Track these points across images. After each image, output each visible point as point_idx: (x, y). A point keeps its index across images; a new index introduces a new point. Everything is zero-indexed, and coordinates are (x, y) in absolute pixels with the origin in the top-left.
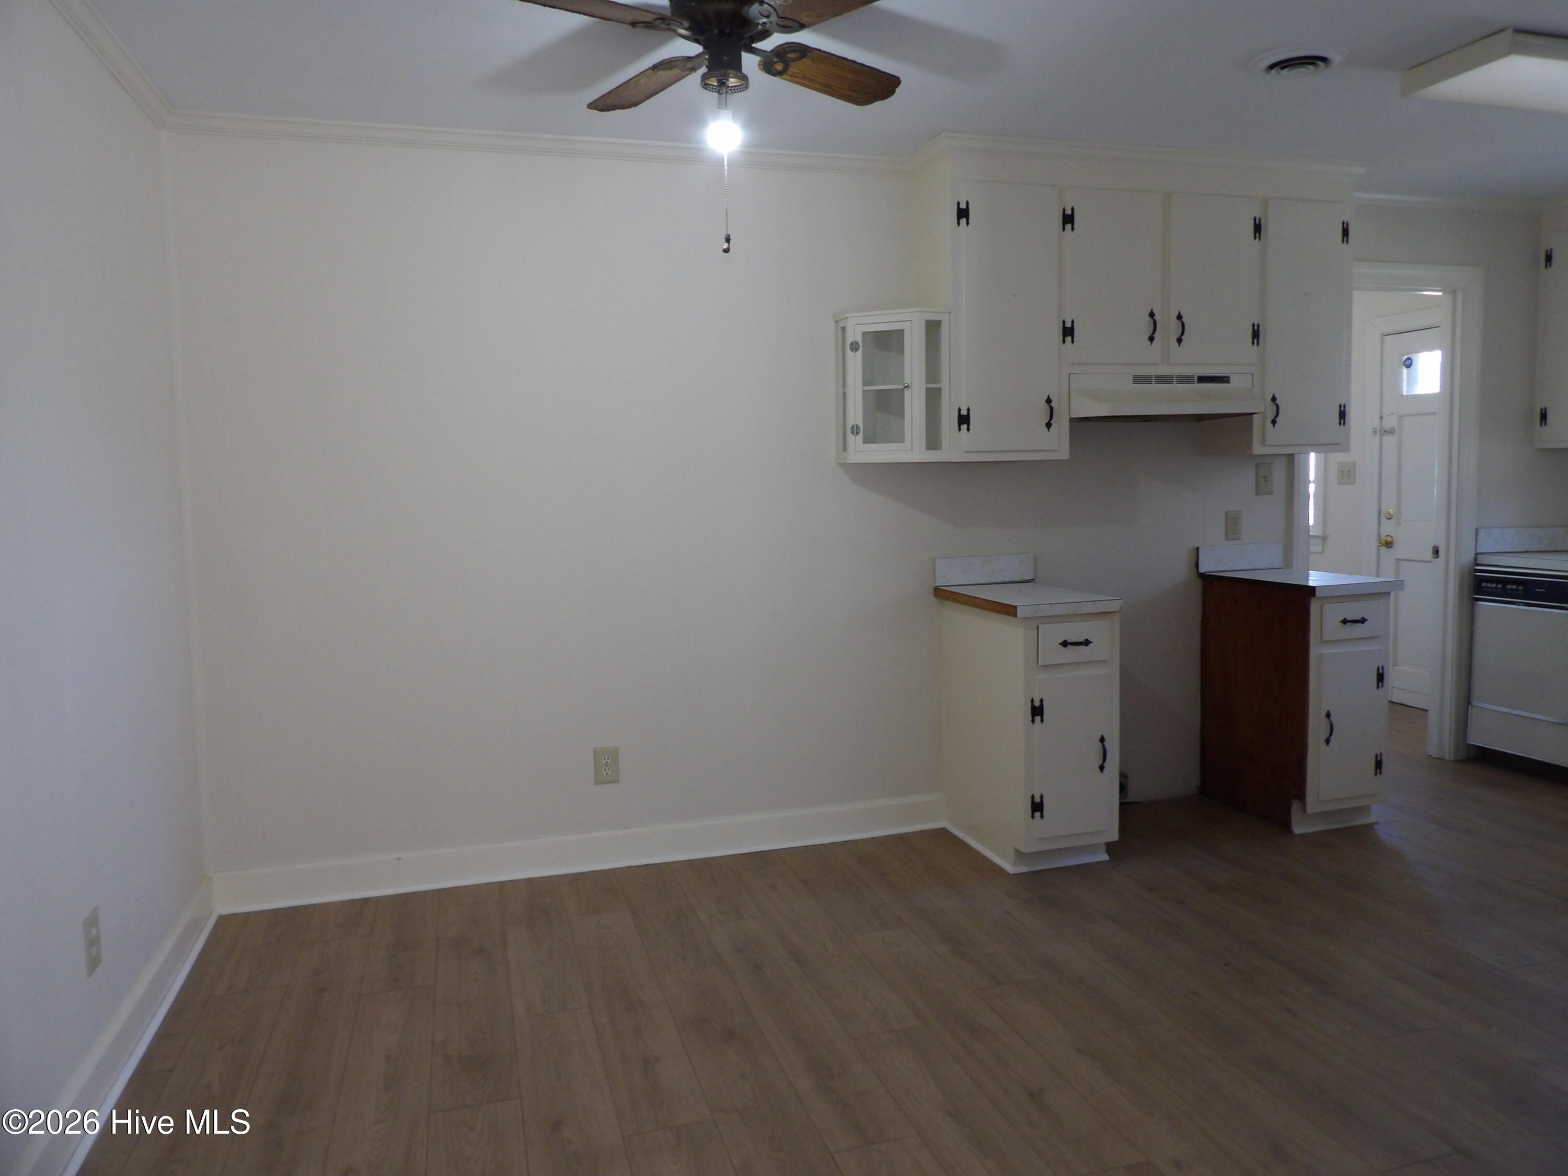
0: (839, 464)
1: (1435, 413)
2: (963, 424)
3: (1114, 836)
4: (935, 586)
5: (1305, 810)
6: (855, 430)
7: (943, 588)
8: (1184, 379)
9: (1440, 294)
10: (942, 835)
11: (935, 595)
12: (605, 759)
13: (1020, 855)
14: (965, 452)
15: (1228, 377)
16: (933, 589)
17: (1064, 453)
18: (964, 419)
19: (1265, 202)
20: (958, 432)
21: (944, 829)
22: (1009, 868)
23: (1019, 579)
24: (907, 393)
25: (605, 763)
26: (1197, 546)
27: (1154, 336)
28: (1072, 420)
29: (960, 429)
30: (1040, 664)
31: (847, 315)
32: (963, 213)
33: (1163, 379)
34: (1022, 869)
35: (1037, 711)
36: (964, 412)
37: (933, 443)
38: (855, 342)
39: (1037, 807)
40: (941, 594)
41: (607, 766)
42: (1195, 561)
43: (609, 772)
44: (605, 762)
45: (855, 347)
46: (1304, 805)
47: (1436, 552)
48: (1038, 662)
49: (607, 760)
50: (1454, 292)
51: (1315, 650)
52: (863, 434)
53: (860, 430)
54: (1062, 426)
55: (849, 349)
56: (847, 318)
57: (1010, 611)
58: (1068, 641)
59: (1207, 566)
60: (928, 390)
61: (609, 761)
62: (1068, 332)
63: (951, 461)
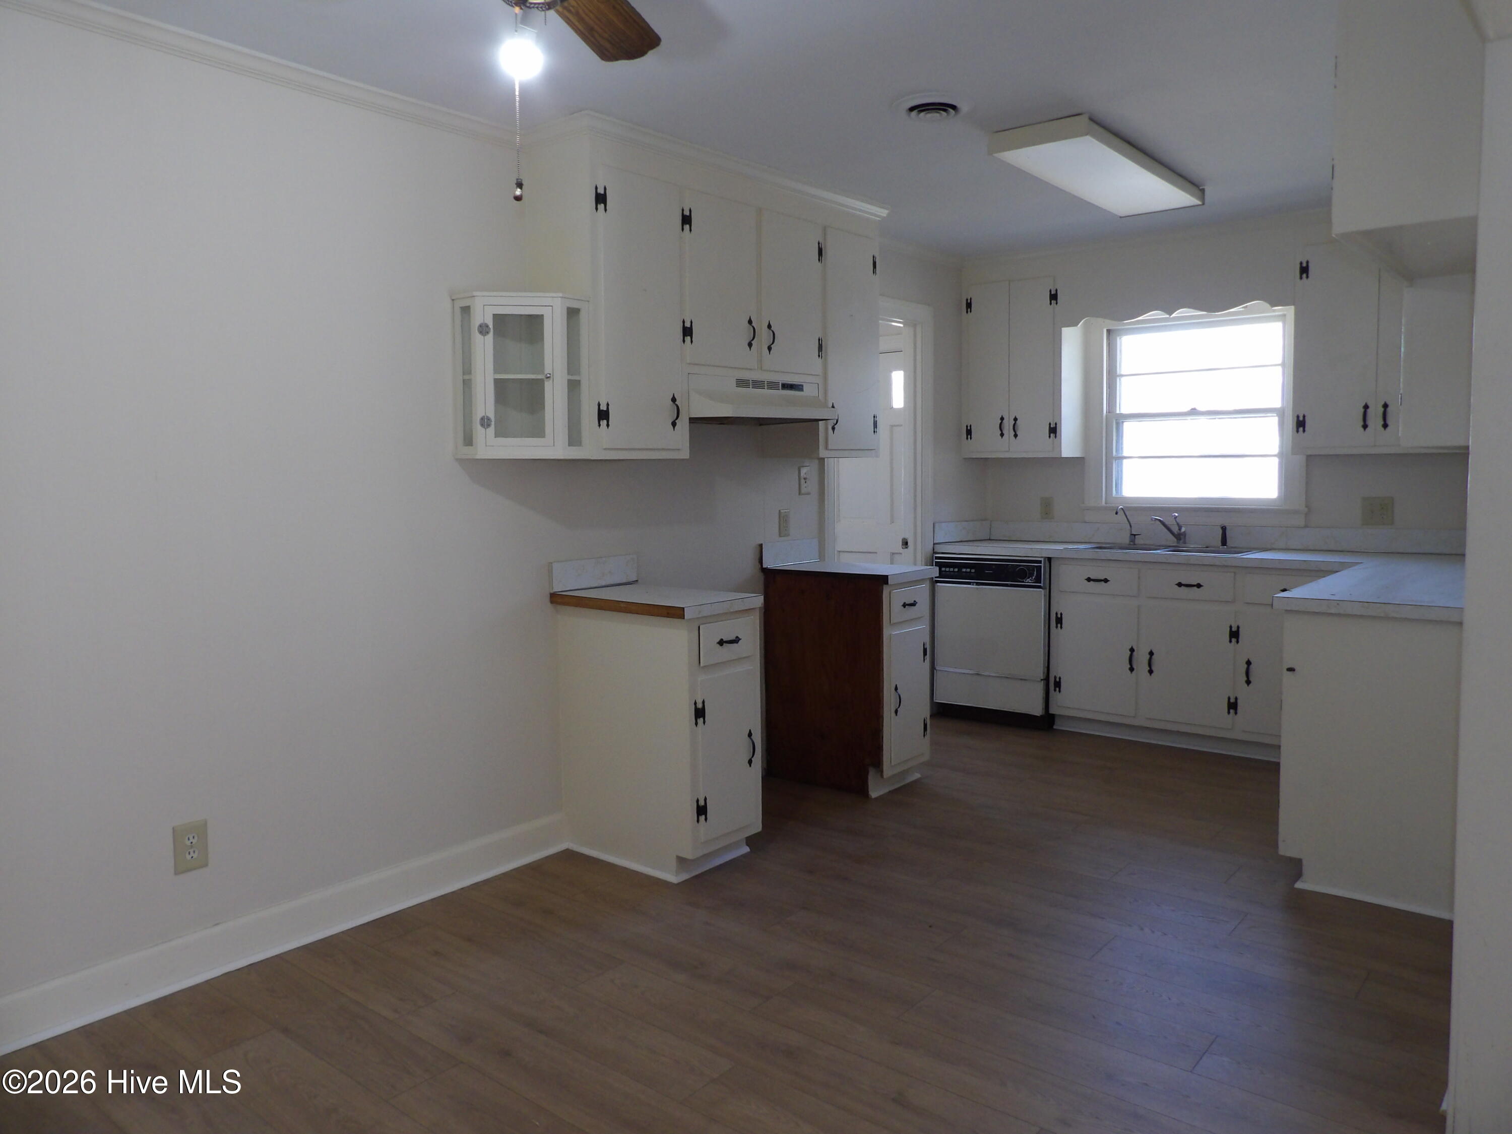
0: (457, 460)
1: (902, 425)
2: (603, 420)
3: (757, 827)
4: (552, 592)
5: (882, 776)
6: (485, 422)
7: (560, 593)
8: (772, 385)
9: (902, 325)
10: (569, 856)
11: (552, 602)
12: (189, 839)
13: (682, 861)
14: (605, 449)
15: (802, 386)
16: (549, 596)
17: (685, 454)
18: (603, 415)
19: (825, 229)
20: (598, 427)
21: (567, 850)
22: (672, 877)
23: (624, 581)
24: (548, 385)
25: (190, 844)
26: (760, 543)
27: (752, 342)
28: (690, 419)
29: (600, 425)
30: (702, 664)
31: (475, 294)
32: (601, 199)
33: (758, 384)
34: (685, 876)
35: (700, 713)
36: (603, 408)
37: (574, 439)
38: (485, 324)
39: (702, 811)
40: (557, 599)
41: (192, 847)
42: (758, 556)
43: (195, 856)
44: (188, 843)
45: (483, 329)
46: (882, 772)
47: (905, 543)
48: (700, 663)
49: (191, 840)
50: (915, 326)
51: (888, 632)
52: (495, 427)
53: (492, 421)
54: (683, 424)
55: (477, 331)
56: (474, 296)
57: (676, 613)
58: (724, 640)
59: (770, 563)
60: (569, 381)
61: (194, 841)
62: (687, 332)
63: (592, 458)
